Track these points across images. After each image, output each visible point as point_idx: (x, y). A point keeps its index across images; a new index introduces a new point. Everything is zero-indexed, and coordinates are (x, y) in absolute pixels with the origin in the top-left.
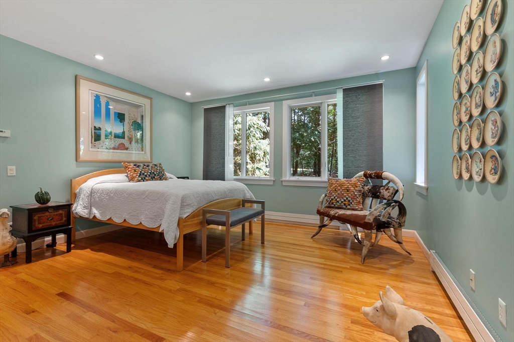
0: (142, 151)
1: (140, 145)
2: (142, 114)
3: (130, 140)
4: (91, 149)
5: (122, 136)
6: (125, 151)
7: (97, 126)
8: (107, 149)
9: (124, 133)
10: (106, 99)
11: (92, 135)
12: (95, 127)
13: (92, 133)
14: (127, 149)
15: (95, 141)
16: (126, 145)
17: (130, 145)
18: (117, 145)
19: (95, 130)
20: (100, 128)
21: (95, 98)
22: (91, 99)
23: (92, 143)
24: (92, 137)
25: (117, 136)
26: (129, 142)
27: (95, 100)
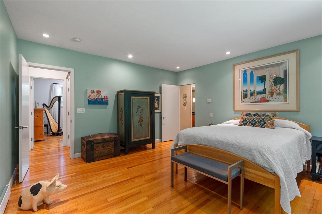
0: (286, 101)
1: (282, 97)
2: (284, 69)
3: (272, 94)
4: (241, 104)
5: (264, 92)
6: (267, 103)
7: (245, 89)
8: (251, 102)
9: (265, 89)
10: (251, 70)
11: (242, 95)
12: (243, 90)
13: (242, 94)
14: (268, 101)
15: (243, 99)
16: (267, 98)
17: (271, 98)
18: (259, 99)
19: (243, 92)
20: (246, 90)
21: (243, 73)
22: (241, 74)
23: (242, 100)
24: (242, 97)
25: (259, 93)
26: (270, 96)
27: (243, 74)
